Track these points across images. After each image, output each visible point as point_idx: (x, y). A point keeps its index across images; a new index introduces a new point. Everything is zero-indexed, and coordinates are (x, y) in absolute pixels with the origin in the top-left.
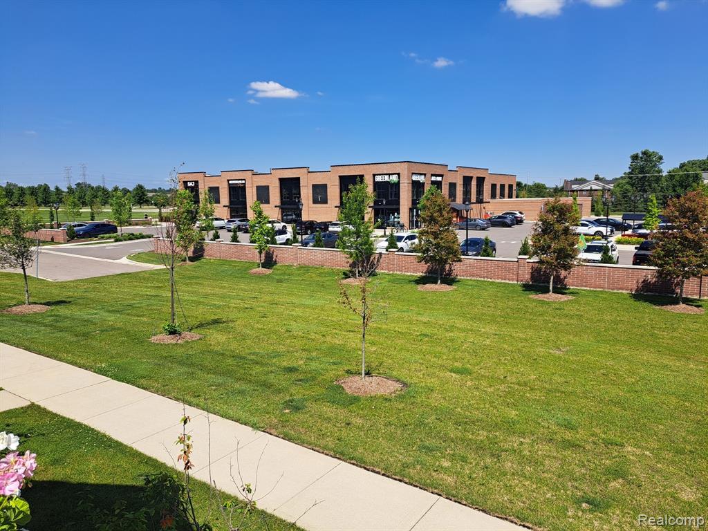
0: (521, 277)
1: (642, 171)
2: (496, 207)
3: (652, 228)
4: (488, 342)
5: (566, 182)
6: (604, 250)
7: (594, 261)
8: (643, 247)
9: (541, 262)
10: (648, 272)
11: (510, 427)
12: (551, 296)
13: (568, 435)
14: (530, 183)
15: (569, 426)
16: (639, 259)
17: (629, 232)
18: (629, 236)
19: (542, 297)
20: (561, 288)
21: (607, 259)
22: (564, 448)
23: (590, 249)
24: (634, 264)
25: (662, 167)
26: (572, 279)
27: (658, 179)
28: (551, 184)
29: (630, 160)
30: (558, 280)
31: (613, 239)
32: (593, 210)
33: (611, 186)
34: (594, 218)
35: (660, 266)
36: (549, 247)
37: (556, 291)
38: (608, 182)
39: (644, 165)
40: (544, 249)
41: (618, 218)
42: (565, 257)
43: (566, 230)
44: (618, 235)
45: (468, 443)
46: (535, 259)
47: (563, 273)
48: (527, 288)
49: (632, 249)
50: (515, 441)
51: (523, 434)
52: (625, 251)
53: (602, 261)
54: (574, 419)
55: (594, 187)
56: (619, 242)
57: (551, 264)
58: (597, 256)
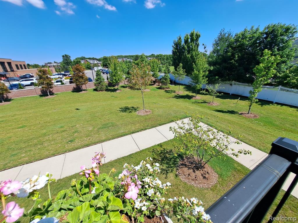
0: (38, 93)
1: (66, 60)
2: (21, 72)
3: (71, 73)
4: (31, 115)
5: (45, 64)
6: (61, 81)
7: (60, 85)
8: (71, 79)
9: (43, 88)
10: (74, 85)
11: (45, 135)
12: (50, 96)
13: (62, 129)
14: (32, 64)
15: (62, 127)
16: (71, 82)
17: (67, 76)
18: (67, 77)
19: (47, 97)
20: (52, 94)
21: (63, 84)
22: (62, 133)
23: (57, 82)
24: (70, 84)
25: (71, 59)
26: (54, 90)
27: (71, 62)
29: (62, 57)
30: (50, 92)
31: (63, 79)
32: (56, 71)
33: (59, 64)
34: (57, 73)
35: (76, 83)
36: (44, 83)
37: (50, 95)
38: (58, 63)
39: (66, 58)
40: (43, 84)
41: (63, 73)
42: (50, 85)
43: (47, 77)
44: (65, 77)
45: (31, 145)
46: (40, 87)
47: (51, 90)
48: (41, 96)
49: (69, 80)
50: (47, 138)
51: (49, 135)
52: (66, 81)
53: (62, 84)
54: (63, 125)
55: (55, 65)
56: (65, 79)
57: (46, 88)
58: (60, 83)
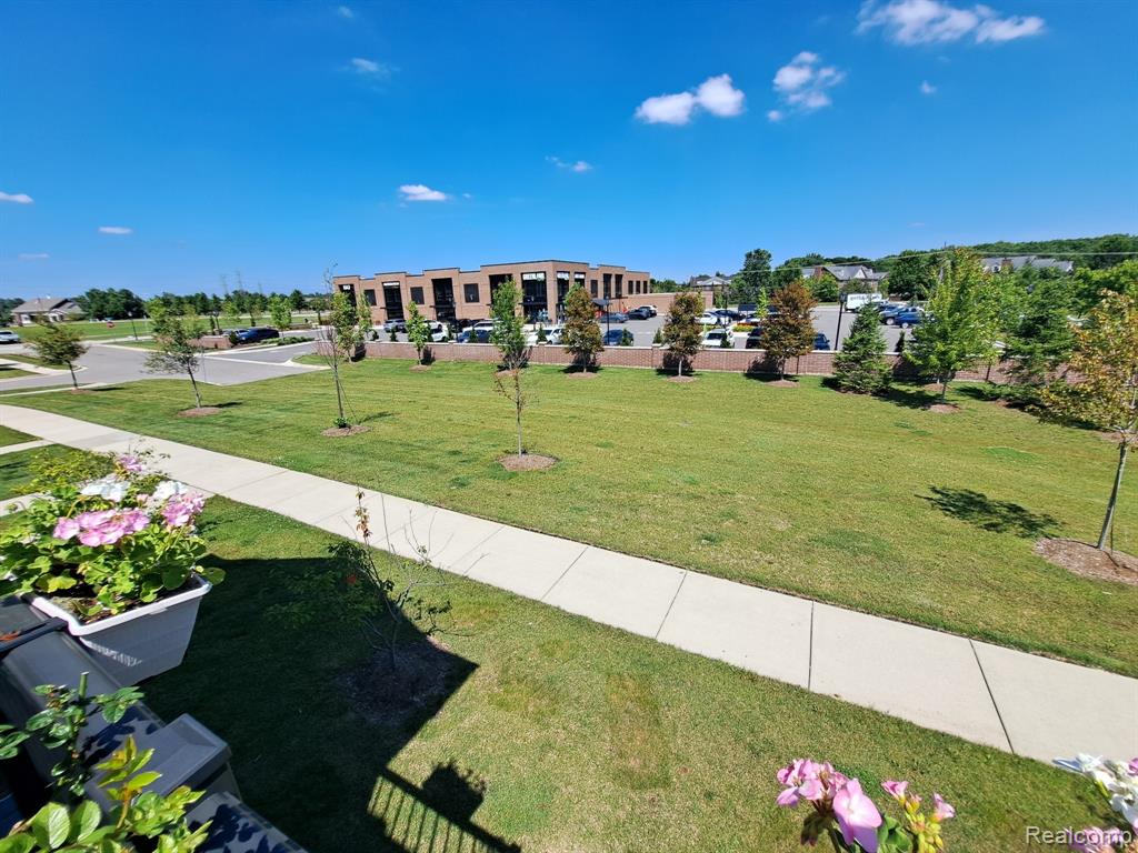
0: (655, 363)
1: (754, 268)
2: (633, 302)
3: (761, 315)
4: (628, 420)
5: (692, 278)
6: (723, 337)
7: (715, 347)
8: (754, 333)
9: (672, 349)
10: (758, 354)
11: (646, 486)
12: (680, 378)
13: (692, 490)
14: (662, 281)
15: (693, 483)
16: (751, 344)
17: (744, 321)
18: (743, 324)
19: (672, 379)
20: (688, 372)
21: (725, 345)
22: (689, 499)
23: (712, 337)
24: (747, 348)
25: (770, 263)
26: (696, 362)
27: (767, 275)
28: (679, 281)
29: (745, 258)
30: (686, 364)
31: (730, 328)
32: (714, 303)
33: (729, 282)
34: (715, 309)
35: (768, 348)
36: (678, 335)
37: (684, 373)
38: (727, 278)
39: (757, 259)
40: (674, 338)
41: (734, 309)
42: (691, 343)
43: (692, 320)
44: (734, 324)
45: (611, 502)
46: (667, 346)
47: (690, 358)
48: (660, 372)
49: (745, 335)
50: (650, 497)
51: (656, 492)
52: (739, 336)
53: (722, 346)
54: (697, 476)
55: (716, 283)
56: (735, 330)
57: (680, 350)
58: (718, 342)
